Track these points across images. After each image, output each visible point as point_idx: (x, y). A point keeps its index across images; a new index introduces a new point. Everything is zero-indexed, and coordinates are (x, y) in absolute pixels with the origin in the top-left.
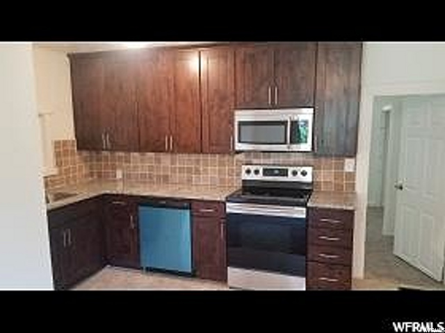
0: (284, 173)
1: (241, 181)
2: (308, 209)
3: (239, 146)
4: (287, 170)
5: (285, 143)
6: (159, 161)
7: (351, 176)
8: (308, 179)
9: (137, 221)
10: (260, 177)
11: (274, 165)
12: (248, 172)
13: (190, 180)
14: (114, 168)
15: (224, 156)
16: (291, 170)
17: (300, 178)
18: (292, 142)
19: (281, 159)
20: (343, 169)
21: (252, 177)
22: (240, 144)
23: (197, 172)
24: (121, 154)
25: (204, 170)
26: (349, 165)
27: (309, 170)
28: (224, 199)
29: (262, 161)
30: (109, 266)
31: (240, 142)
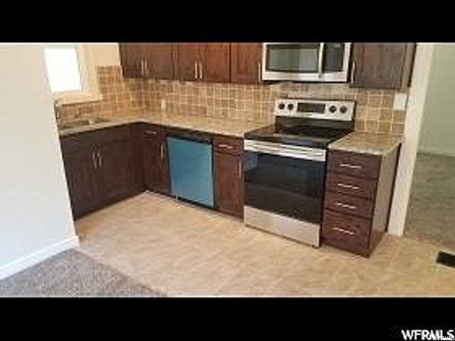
0: (320, 109)
1: (274, 118)
2: (328, 151)
3: (267, 75)
4: (324, 106)
5: (316, 71)
6: (196, 91)
8: (347, 117)
10: (293, 113)
11: (312, 99)
12: (282, 106)
13: (225, 113)
14: (159, 98)
15: (259, 89)
16: (329, 104)
17: (337, 116)
18: (324, 70)
19: (321, 92)
20: (392, 106)
21: (286, 112)
22: (268, 73)
23: (233, 104)
24: (163, 82)
25: (240, 102)
26: (399, 101)
27: (350, 106)
28: (242, 135)
29: (299, 94)
30: (148, 191)
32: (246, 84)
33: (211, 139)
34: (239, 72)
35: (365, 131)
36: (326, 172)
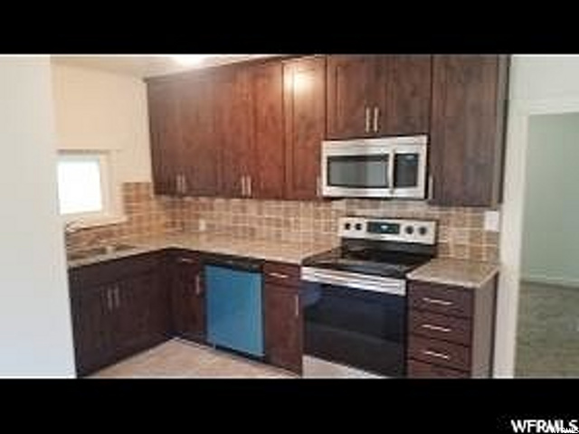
0: (394, 229)
1: (339, 241)
2: (409, 282)
3: (327, 191)
4: (398, 226)
5: (386, 187)
6: (244, 209)
7: (494, 237)
8: (428, 239)
9: (202, 284)
10: (362, 234)
11: (382, 218)
12: (347, 226)
13: (279, 235)
14: (198, 217)
15: (318, 206)
16: (404, 224)
17: (415, 238)
18: (395, 185)
19: (394, 210)
20: (481, 226)
21: (352, 233)
22: (329, 188)
23: (287, 223)
24: (203, 200)
25: (296, 221)
26: (491, 220)
27: (431, 226)
28: (299, 262)
29: (368, 212)
30: (177, 338)
31: (329, 184)
32: (303, 200)
33: (260, 267)
34: (295, 187)
35: (452, 256)
36: (407, 309)
